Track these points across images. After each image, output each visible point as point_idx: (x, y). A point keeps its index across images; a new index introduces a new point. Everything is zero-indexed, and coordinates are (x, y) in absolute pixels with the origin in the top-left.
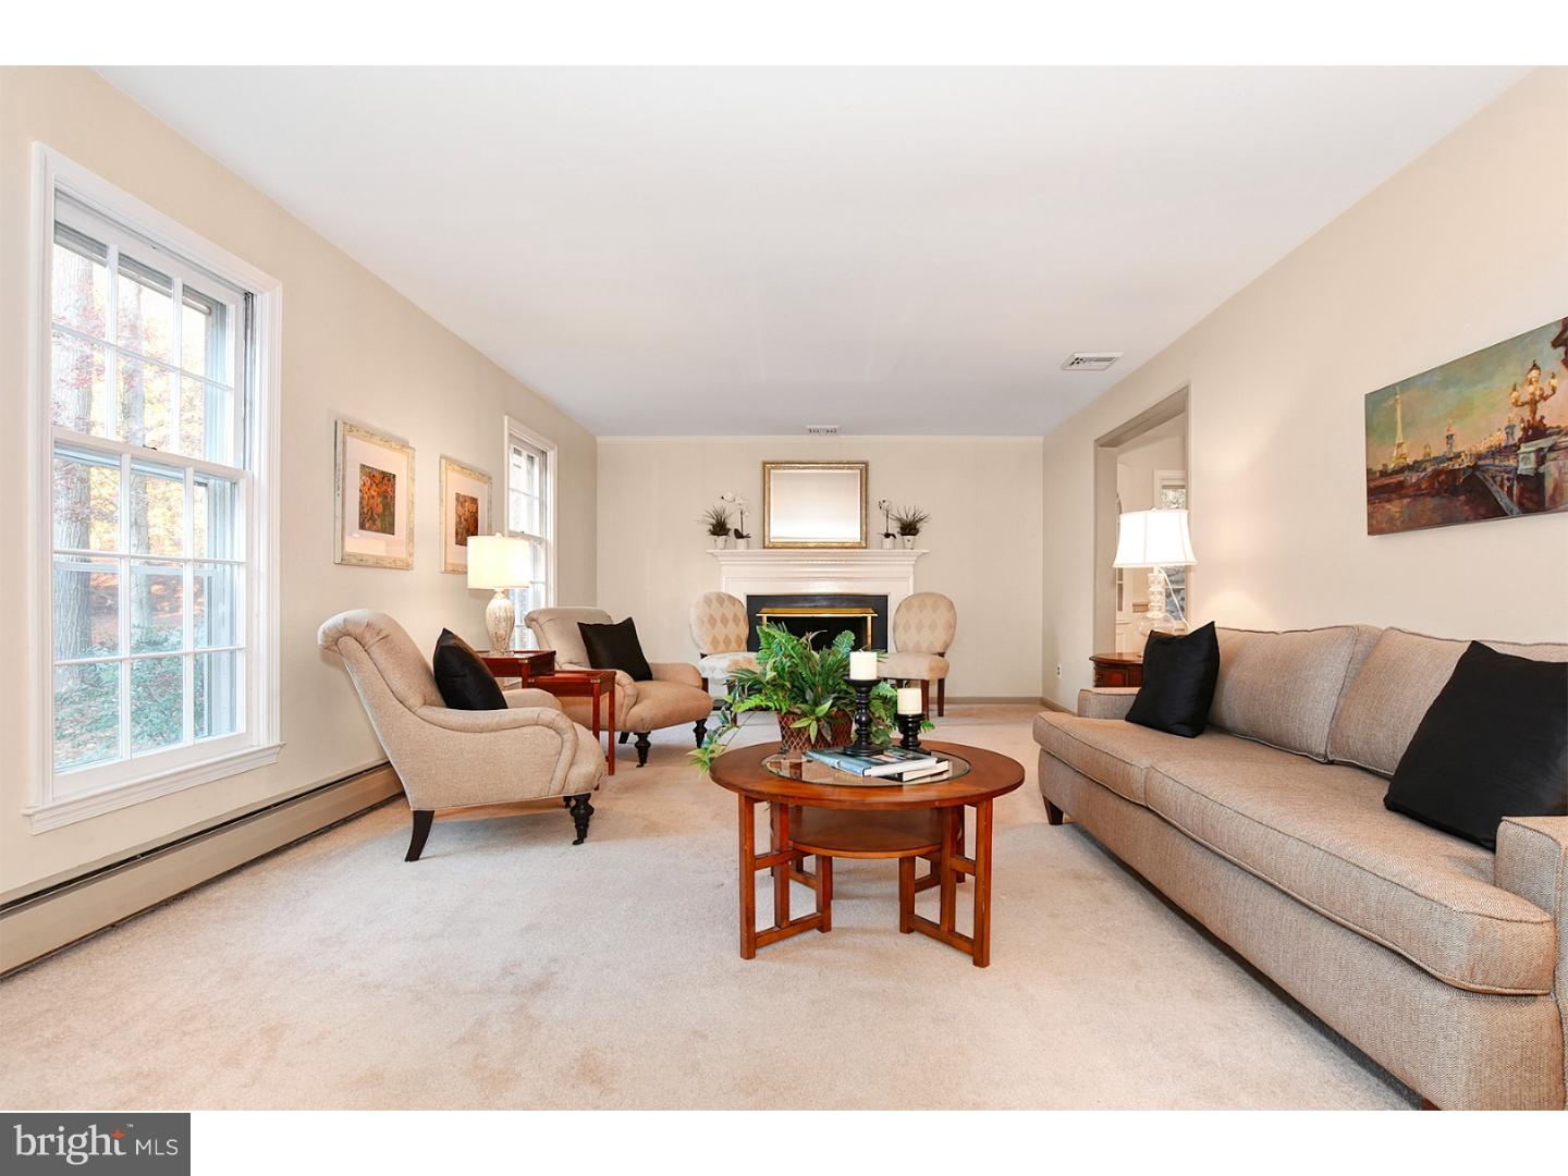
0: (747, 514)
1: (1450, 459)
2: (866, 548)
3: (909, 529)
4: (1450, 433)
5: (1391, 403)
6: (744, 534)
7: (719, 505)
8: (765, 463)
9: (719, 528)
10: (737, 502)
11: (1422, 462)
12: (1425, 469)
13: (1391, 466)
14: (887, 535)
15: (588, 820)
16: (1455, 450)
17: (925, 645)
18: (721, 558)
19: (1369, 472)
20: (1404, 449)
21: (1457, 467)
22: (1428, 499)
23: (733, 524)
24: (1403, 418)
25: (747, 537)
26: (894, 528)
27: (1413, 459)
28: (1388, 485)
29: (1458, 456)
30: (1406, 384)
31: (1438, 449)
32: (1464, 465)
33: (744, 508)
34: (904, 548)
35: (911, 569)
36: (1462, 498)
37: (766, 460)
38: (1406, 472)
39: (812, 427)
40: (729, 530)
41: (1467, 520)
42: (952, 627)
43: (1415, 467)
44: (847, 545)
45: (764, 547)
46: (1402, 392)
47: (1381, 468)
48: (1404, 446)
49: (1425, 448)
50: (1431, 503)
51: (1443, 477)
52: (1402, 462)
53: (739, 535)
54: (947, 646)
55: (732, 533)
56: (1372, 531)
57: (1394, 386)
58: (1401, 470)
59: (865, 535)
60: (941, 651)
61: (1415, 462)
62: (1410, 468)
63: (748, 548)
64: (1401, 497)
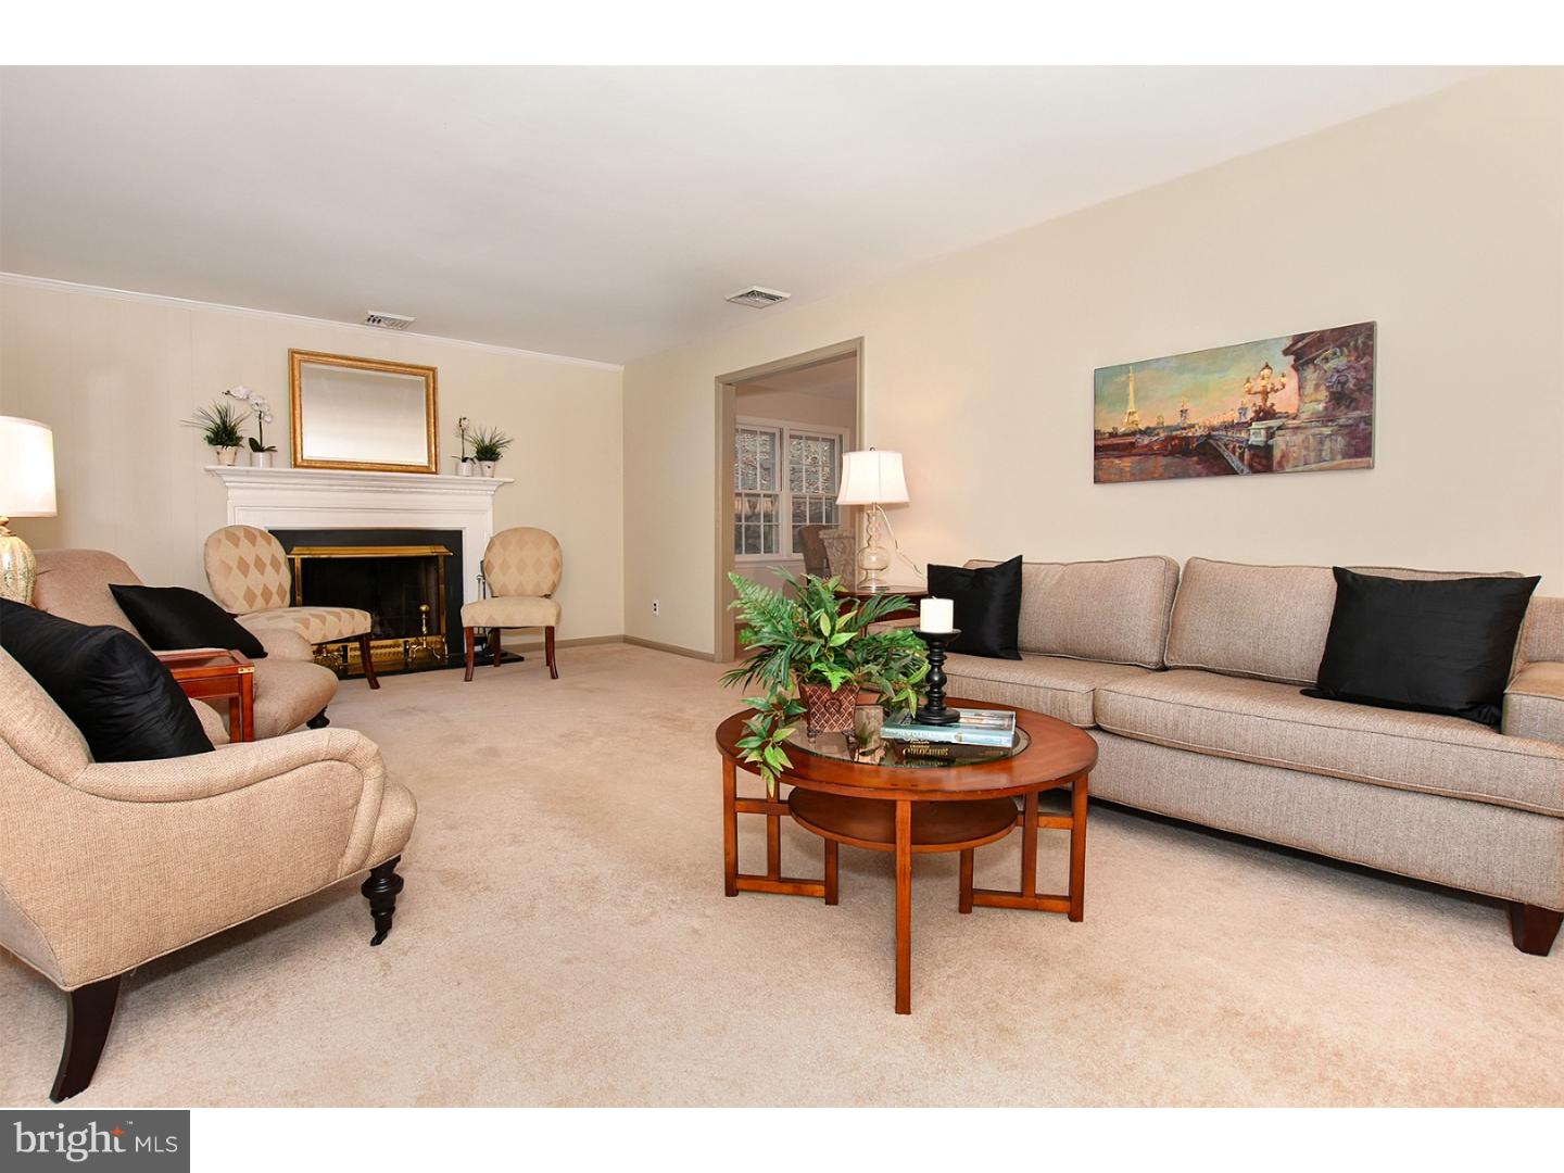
0: (268, 419)
1: (1185, 429)
2: (436, 473)
3: (488, 453)
4: (1185, 408)
5: (1123, 379)
6: (266, 445)
7: (224, 402)
8: (293, 353)
9: (224, 435)
10: (252, 401)
11: (1155, 429)
12: (1158, 434)
13: (1122, 430)
14: (464, 460)
15: (393, 901)
16: (1189, 422)
17: (529, 589)
18: (225, 478)
19: (1097, 433)
20: (1136, 417)
21: (1190, 434)
22: (1160, 458)
23: (247, 430)
24: (1136, 392)
25: (271, 449)
26: (471, 452)
27: (1145, 426)
28: (1118, 444)
29: (1193, 426)
30: (1141, 365)
31: (1173, 419)
32: (1198, 434)
33: (265, 409)
34: (483, 475)
35: (490, 499)
36: (1195, 459)
37: (296, 347)
38: (1138, 436)
39: (376, 314)
40: (240, 438)
41: (1199, 475)
42: (558, 565)
43: (1147, 432)
44: (411, 468)
45: (296, 466)
46: (1135, 371)
47: (1111, 430)
48: (1136, 415)
49: (1158, 418)
50: (1163, 461)
51: (1177, 442)
52: (1133, 428)
53: (256, 446)
54: (555, 586)
55: (245, 442)
56: (1097, 480)
57: (1127, 366)
58: (1133, 434)
59: (434, 457)
60: (548, 593)
61: (1148, 428)
62: (1142, 433)
63: (271, 466)
64: (1130, 455)
